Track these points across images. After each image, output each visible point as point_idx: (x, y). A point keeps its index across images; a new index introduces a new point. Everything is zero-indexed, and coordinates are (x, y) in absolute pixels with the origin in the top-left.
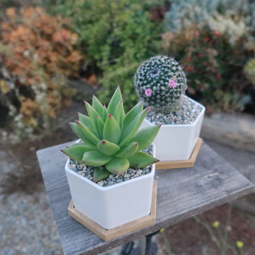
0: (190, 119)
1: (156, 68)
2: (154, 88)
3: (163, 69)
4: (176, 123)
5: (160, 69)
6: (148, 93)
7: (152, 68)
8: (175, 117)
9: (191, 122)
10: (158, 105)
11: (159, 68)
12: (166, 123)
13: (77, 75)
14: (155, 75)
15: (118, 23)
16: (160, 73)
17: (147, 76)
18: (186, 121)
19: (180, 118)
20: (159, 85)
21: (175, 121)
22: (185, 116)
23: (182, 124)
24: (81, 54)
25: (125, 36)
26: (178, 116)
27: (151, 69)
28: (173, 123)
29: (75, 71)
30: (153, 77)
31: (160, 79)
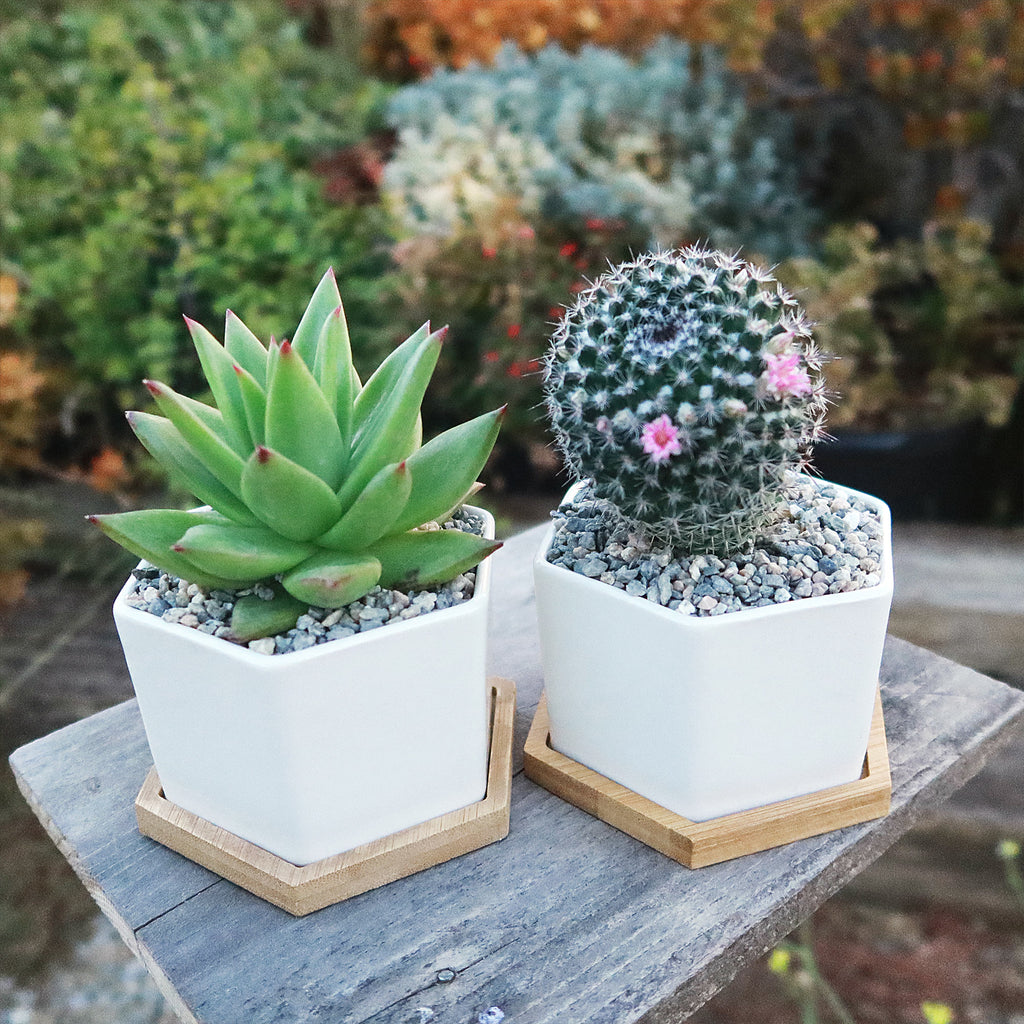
0: (857, 562)
1: (665, 312)
2: (685, 410)
3: (709, 307)
4: (800, 590)
5: (693, 310)
6: (661, 442)
7: (645, 312)
8: (783, 560)
9: (871, 578)
10: (704, 509)
11: (682, 308)
12: (748, 600)
13: (31, 460)
14: (675, 345)
15: (188, 220)
16: (699, 330)
17: (631, 353)
18: (844, 574)
19: (810, 561)
20: (706, 391)
21: (793, 586)
22: (831, 549)
23: (828, 593)
24: (37, 368)
25: (231, 272)
26: (797, 557)
27: (637, 320)
28: (784, 593)
29: (20, 444)
30: (667, 354)
31: (710, 361)
